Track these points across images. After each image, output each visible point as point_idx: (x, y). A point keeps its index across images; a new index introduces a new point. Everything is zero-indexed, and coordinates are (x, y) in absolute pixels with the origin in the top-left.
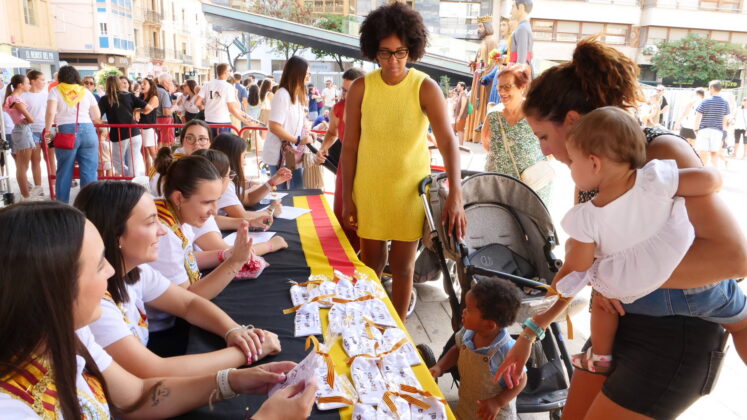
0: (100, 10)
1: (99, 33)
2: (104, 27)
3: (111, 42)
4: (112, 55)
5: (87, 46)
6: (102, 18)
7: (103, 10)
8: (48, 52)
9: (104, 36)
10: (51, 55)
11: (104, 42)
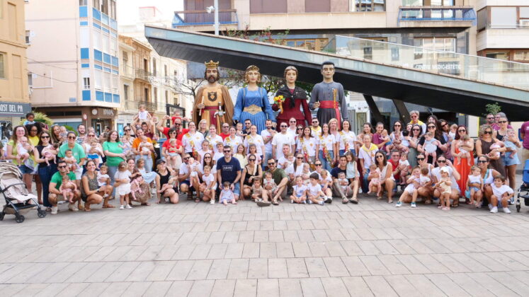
0: (84, 66)
1: (82, 87)
2: (87, 81)
3: (93, 95)
4: (96, 107)
5: (71, 100)
6: (85, 73)
7: (87, 66)
8: (16, 105)
9: (87, 89)
10: (20, 107)
11: (86, 95)
